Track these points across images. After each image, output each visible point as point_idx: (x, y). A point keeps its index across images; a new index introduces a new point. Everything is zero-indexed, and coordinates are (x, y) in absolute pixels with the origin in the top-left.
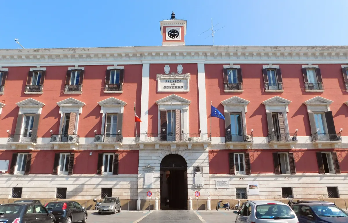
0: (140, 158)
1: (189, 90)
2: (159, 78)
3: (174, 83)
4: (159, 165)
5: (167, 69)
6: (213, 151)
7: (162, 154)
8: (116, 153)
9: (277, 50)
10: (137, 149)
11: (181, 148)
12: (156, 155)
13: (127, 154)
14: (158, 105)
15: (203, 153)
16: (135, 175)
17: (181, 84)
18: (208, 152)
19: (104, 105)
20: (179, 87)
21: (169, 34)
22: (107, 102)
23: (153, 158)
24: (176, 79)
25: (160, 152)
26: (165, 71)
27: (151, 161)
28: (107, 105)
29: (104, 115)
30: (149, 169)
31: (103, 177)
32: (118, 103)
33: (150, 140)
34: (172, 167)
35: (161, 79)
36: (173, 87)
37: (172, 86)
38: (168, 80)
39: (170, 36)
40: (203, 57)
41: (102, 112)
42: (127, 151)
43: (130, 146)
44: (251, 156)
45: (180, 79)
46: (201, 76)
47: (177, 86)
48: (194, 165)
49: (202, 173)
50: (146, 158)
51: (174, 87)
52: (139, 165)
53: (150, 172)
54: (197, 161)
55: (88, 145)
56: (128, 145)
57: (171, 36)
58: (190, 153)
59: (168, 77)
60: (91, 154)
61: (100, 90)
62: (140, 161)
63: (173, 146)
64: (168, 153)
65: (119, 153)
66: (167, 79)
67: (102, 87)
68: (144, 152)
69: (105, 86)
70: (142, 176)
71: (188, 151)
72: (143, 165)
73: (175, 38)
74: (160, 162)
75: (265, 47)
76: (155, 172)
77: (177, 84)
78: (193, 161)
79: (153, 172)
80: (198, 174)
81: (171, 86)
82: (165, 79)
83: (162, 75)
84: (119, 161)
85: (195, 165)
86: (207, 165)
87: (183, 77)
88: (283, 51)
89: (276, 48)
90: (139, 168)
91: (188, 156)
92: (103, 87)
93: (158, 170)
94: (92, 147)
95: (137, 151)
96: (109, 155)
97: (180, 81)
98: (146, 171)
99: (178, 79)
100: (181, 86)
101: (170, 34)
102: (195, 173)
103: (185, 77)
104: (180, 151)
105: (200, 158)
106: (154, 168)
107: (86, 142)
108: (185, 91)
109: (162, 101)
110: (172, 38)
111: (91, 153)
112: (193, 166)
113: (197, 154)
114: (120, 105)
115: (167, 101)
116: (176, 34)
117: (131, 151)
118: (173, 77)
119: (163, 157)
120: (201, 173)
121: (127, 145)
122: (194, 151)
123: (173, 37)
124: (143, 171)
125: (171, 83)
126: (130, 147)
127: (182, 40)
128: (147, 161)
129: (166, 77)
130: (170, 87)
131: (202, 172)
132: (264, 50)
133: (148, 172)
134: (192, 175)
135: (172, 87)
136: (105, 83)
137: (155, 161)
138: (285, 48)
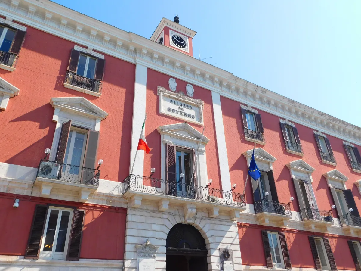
0: (128, 225)
1: (202, 123)
2: (161, 93)
3: (182, 107)
4: (164, 242)
5: (173, 84)
6: (242, 225)
7: (169, 220)
8: (78, 208)
9: (294, 105)
10: (124, 206)
12: (160, 221)
13: (102, 213)
14: (161, 133)
15: (231, 226)
16: (118, 263)
17: (192, 112)
18: (237, 225)
19: (64, 106)
20: (189, 116)
22: (69, 103)
23: (155, 227)
24: (185, 102)
25: (165, 216)
26: (170, 86)
27: (150, 234)
28: (69, 107)
29: (58, 126)
30: (148, 249)
31: (40, 265)
32: (92, 111)
34: (182, 249)
35: (164, 95)
36: (181, 113)
37: (180, 110)
38: (174, 100)
39: (174, 42)
40: (218, 86)
41: (55, 118)
42: (103, 208)
43: (109, 198)
44: (287, 238)
45: (191, 104)
46: (218, 109)
47: (187, 113)
48: (219, 247)
49: (233, 263)
50: (141, 226)
51: (183, 114)
52: (128, 240)
53: (149, 256)
54: (224, 240)
55: (12, 182)
56: (106, 196)
58: (213, 224)
59: (175, 96)
60: (16, 205)
61: (56, 79)
62: (129, 232)
63: (191, 208)
64: (178, 220)
65: (87, 211)
66: (173, 98)
67: (59, 74)
68: (138, 213)
69: (68, 74)
70: (134, 264)
71: (209, 221)
72: (135, 240)
74: (165, 237)
75: (284, 97)
76: (158, 256)
77: (187, 111)
78: (217, 239)
79: (154, 257)
80: (227, 263)
81: (178, 110)
82: (170, 97)
83: (167, 91)
84: (85, 226)
85: (223, 247)
86: (238, 247)
87: (195, 103)
88: (298, 108)
89: (293, 102)
90: (128, 248)
91: (209, 230)
92: (62, 76)
93: (163, 253)
94: (22, 188)
95: (124, 211)
96: (61, 211)
97: (191, 108)
98: (142, 254)
99: (188, 103)
100: (192, 114)
101: (175, 39)
102: (222, 263)
103: (197, 103)
104: (199, 218)
105: (228, 234)
106: (156, 249)
107: (9, 173)
108: (198, 123)
109: (169, 128)
110: (177, 46)
111: (17, 201)
112: (219, 249)
113: (223, 228)
114: (94, 115)
115: (176, 131)
116: (182, 43)
117: (110, 207)
118: (181, 99)
119: (171, 227)
120: (231, 262)
121: (104, 195)
122: (218, 222)
123: (179, 46)
124: (136, 253)
125: (178, 107)
126: (108, 201)
127: (191, 54)
128: (144, 234)
129: (171, 94)
130: (177, 112)
131: (233, 261)
132: (282, 100)
133: (145, 256)
134: (218, 266)
135: (179, 113)
136: (68, 69)
137: (157, 235)
138: (301, 106)
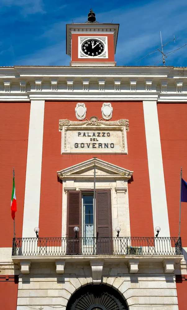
0: (20, 293)
3: (95, 137)
5: (81, 110)
7: (70, 283)
10: (16, 273)
11: (113, 269)
14: (62, 179)
17: (110, 140)
18: (175, 279)
20: (106, 145)
21: (85, 48)
24: (100, 129)
25: (66, 279)
26: (76, 115)
27: (44, 301)
33: (45, 252)
35: (68, 130)
36: (94, 144)
37: (93, 142)
39: (86, 51)
40: (154, 90)
45: (108, 129)
47: (103, 142)
50: (33, 293)
51: (97, 146)
57: (88, 51)
59: (83, 126)
62: (19, 301)
66: (81, 129)
68: (30, 279)
73: (95, 55)
81: (88, 143)
82: (76, 129)
87: (113, 127)
97: (108, 134)
99: (104, 129)
103: (117, 125)
108: (119, 152)
109: (71, 171)
110: (90, 55)
115: (82, 171)
118: (93, 126)
119: (73, 291)
123: (93, 54)
125: (90, 138)
127: (110, 59)
128: (36, 301)
129: (79, 125)
130: (88, 145)
135: (91, 146)
137: (54, 301)
